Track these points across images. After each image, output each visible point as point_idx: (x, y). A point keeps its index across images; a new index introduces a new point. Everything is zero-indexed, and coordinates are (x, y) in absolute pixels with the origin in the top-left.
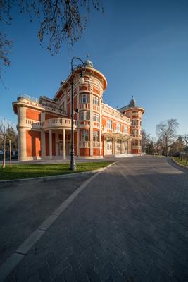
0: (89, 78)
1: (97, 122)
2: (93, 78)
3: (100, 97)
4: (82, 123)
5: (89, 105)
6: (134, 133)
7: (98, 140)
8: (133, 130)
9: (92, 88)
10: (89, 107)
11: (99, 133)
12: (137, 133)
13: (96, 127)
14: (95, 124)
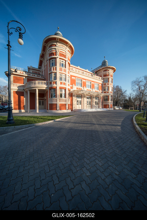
0: (56, 45)
1: (63, 81)
2: (59, 44)
3: (67, 60)
4: (51, 83)
5: (56, 68)
6: (105, 90)
7: (65, 97)
8: (104, 88)
9: (58, 53)
10: (56, 70)
11: (65, 90)
12: (108, 89)
13: (63, 86)
14: (61, 83)
